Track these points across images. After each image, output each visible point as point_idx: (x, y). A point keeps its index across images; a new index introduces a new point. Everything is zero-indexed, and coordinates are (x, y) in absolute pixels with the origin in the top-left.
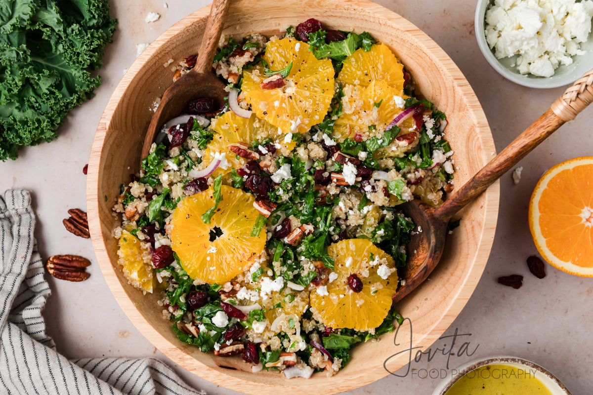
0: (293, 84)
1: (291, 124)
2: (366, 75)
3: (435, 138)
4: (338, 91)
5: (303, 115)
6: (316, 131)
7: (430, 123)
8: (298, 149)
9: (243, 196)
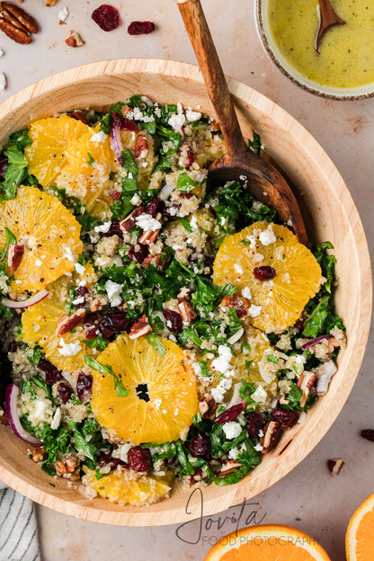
0: (27, 237)
1: (67, 259)
2: (55, 156)
3: (155, 116)
4: (57, 194)
5: (64, 242)
6: (87, 236)
7: (137, 114)
8: (96, 264)
9: (118, 345)
